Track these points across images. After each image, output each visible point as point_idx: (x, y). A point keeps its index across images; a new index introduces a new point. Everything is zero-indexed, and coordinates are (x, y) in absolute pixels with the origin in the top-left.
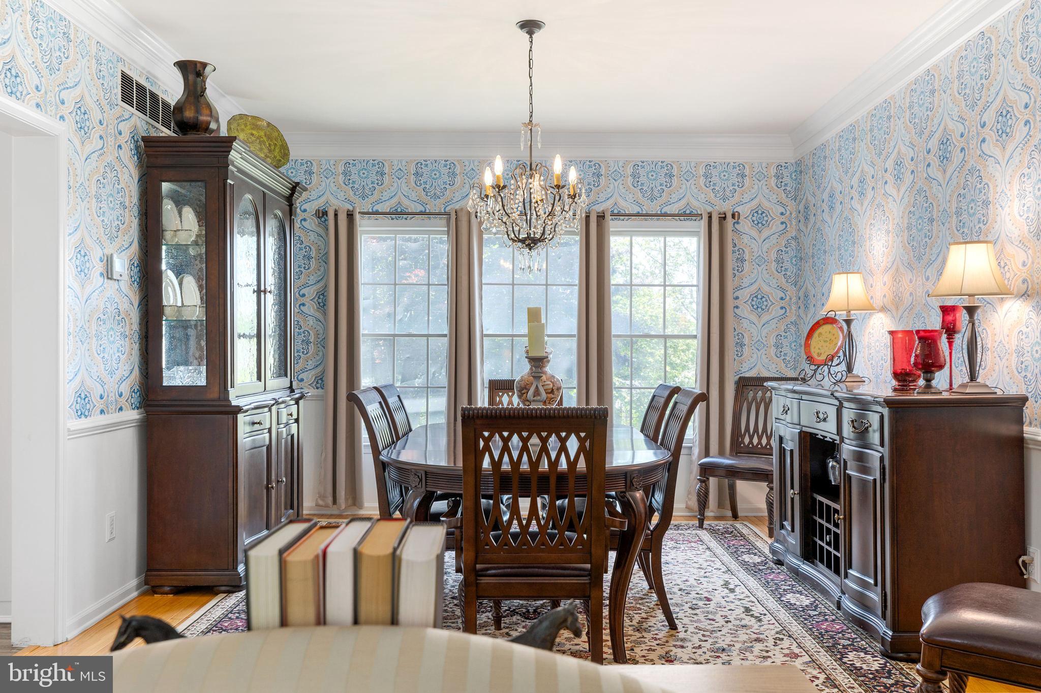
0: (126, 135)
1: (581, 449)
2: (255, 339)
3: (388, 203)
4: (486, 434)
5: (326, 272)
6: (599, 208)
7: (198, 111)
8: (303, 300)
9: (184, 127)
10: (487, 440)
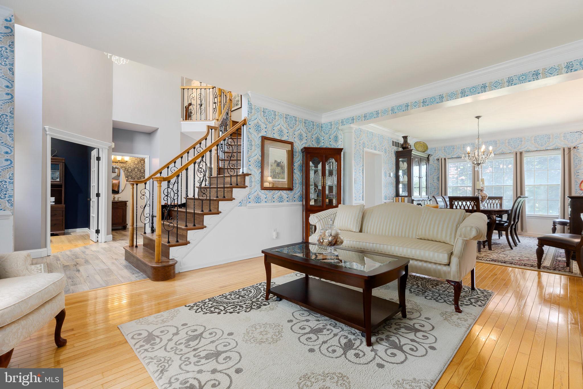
0: (393, 151)
1: (475, 204)
2: (419, 188)
3: (455, 155)
4: (454, 201)
5: (439, 174)
6: (521, 150)
7: (406, 145)
8: (434, 179)
9: (403, 148)
10: (454, 202)
